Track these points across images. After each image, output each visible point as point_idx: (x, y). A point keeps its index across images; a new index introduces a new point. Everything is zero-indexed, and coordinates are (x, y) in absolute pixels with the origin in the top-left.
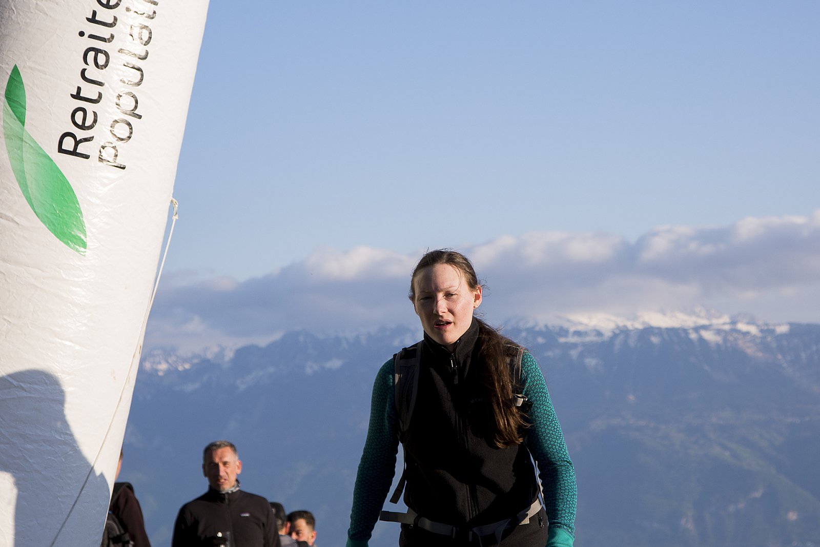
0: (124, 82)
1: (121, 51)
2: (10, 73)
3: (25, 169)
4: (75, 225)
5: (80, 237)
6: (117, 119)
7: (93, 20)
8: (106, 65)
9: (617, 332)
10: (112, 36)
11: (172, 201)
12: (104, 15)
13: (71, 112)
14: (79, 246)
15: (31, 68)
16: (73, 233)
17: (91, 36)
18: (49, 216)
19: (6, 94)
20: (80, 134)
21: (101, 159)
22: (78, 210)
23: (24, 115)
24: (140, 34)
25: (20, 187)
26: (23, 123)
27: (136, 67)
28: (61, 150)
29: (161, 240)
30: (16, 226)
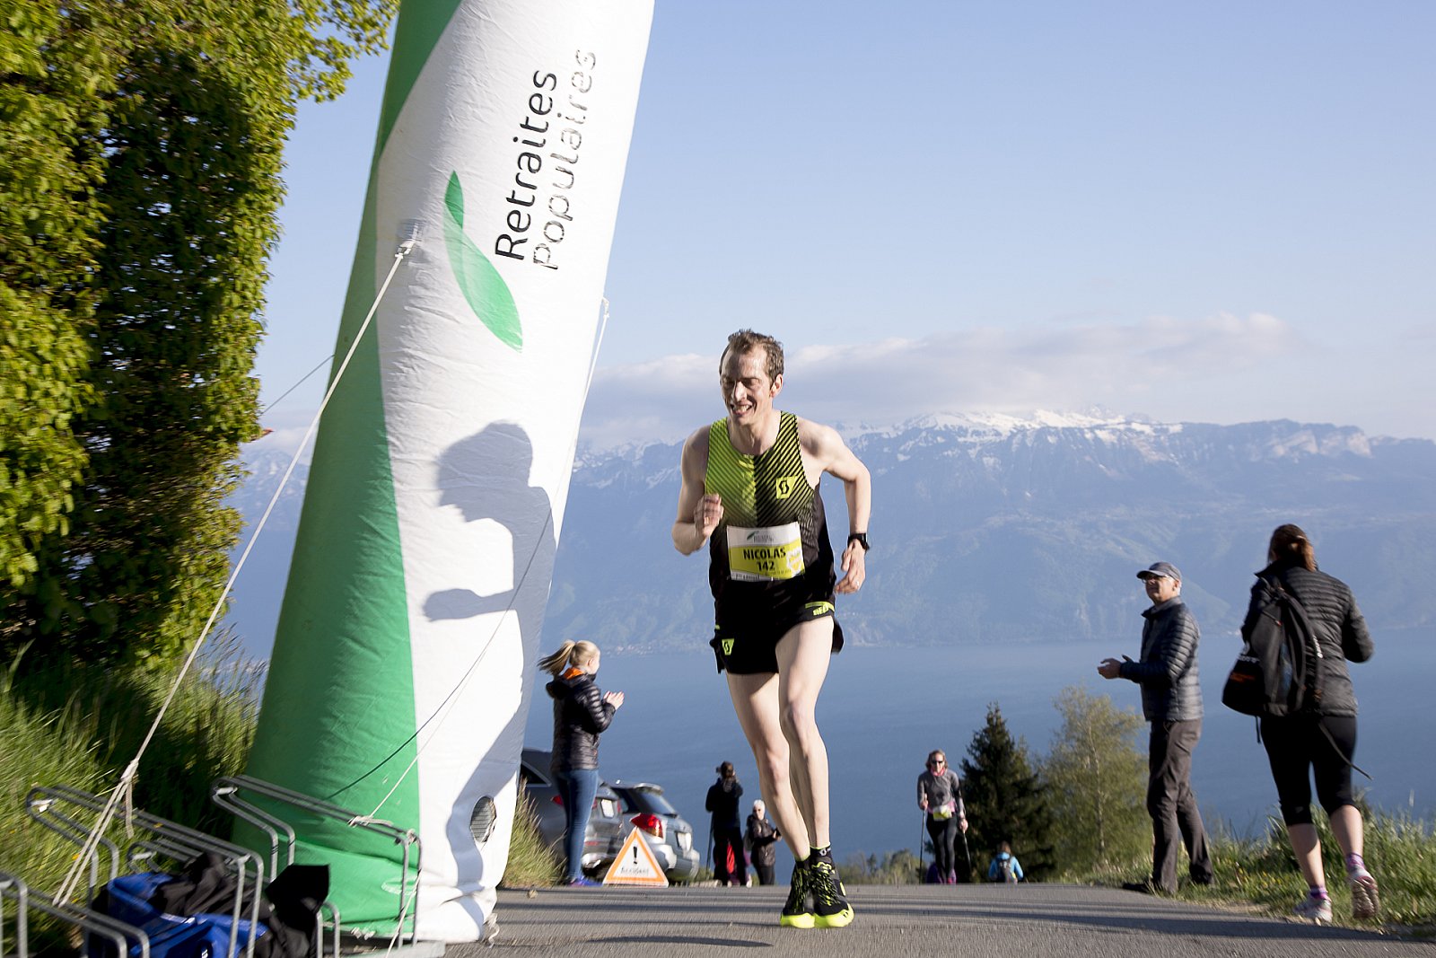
0: (556, 185)
1: (553, 155)
2: (449, 177)
3: (464, 270)
5: (518, 337)
6: (550, 220)
7: (526, 126)
8: (538, 170)
10: (544, 141)
11: (603, 301)
12: (536, 121)
13: (507, 214)
14: (516, 343)
15: (468, 173)
16: (510, 331)
17: (525, 142)
18: (487, 314)
19: (446, 199)
20: (515, 236)
21: (536, 261)
22: (514, 309)
23: (462, 217)
24: (571, 139)
25: (461, 288)
26: (461, 225)
27: (568, 170)
28: (498, 252)
29: (593, 338)
30: (456, 324)
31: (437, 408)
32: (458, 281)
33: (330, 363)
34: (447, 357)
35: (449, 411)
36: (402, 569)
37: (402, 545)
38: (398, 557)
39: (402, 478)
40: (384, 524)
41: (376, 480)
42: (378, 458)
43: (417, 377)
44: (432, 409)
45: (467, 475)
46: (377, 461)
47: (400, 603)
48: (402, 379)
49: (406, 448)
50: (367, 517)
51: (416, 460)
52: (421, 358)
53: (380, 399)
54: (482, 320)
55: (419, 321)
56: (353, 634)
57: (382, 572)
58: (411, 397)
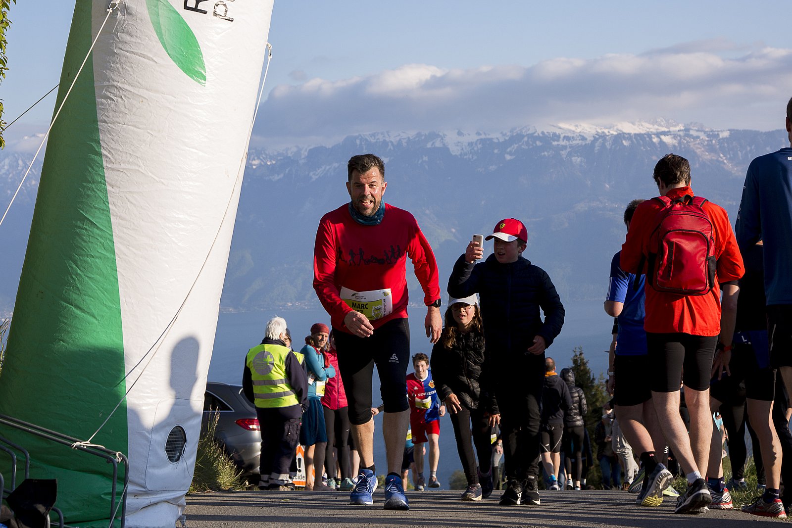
3: (161, 22)
4: (197, 63)
5: (202, 74)
9: (597, 137)
11: (267, 45)
14: (201, 79)
16: (196, 69)
18: (178, 56)
21: (215, 14)
22: (200, 53)
25: (158, 35)
28: (186, 7)
29: (259, 74)
30: (154, 63)
31: (140, 129)
32: (155, 30)
33: (56, 92)
34: (147, 89)
35: (149, 131)
36: (114, 253)
37: (113, 234)
38: (110, 243)
39: (113, 183)
40: (100, 218)
41: (94, 183)
42: (94, 167)
43: (124, 105)
44: (136, 129)
45: (162, 180)
46: (92, 168)
47: (112, 279)
48: (113, 106)
49: (115, 160)
50: (86, 213)
51: (124, 169)
52: (127, 90)
53: (95, 121)
54: (174, 61)
55: (125, 61)
56: (76, 302)
57: (97, 254)
58: (121, 120)
